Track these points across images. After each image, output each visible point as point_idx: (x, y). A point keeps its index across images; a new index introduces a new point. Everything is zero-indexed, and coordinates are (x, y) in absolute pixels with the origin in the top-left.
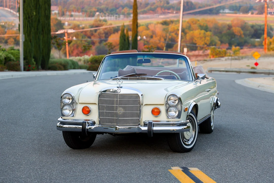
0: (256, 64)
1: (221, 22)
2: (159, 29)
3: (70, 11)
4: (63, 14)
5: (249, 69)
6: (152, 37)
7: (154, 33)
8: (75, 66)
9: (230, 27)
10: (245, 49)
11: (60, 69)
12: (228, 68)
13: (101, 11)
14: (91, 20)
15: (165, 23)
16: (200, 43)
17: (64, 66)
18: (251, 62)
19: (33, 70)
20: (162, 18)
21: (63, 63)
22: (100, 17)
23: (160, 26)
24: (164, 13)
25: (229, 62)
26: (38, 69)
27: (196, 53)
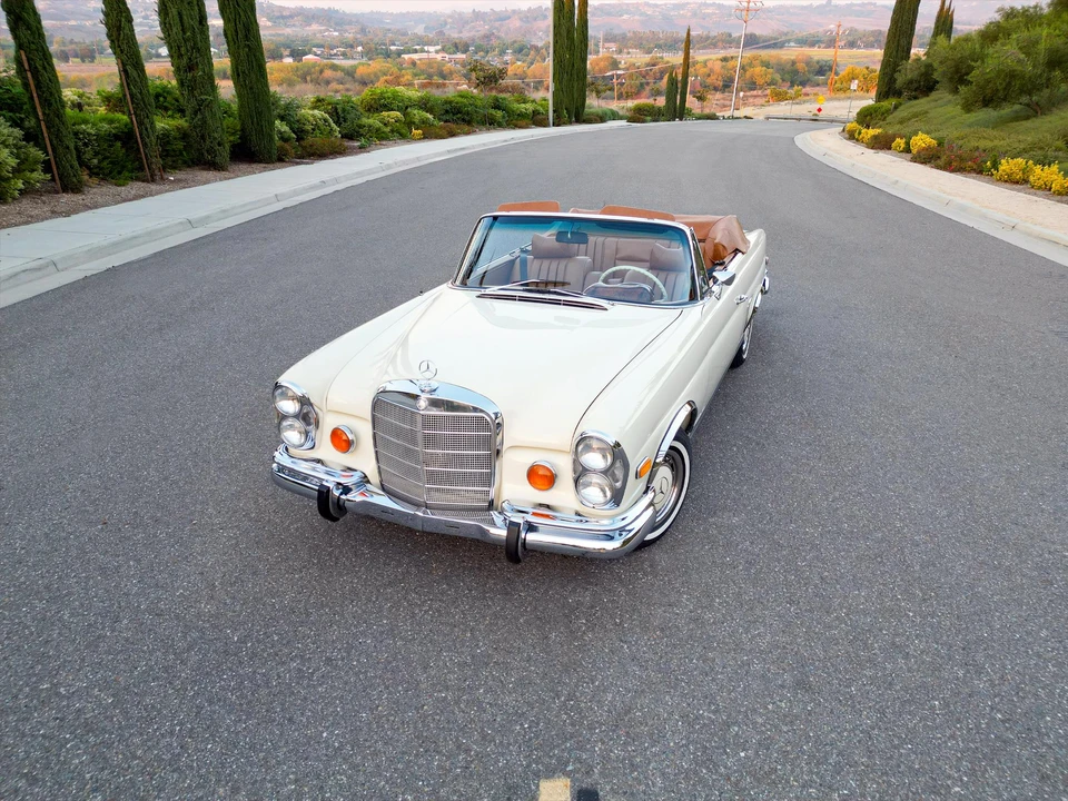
0: (819, 110)
1: (785, 57)
2: (718, 66)
3: (627, 48)
4: (620, 52)
5: (810, 116)
6: (709, 75)
7: (711, 70)
8: (615, 116)
9: (794, 63)
10: (808, 89)
11: (595, 122)
12: (788, 115)
13: (659, 47)
14: (647, 58)
15: (725, 59)
16: (760, 81)
17: (601, 118)
18: (813, 107)
19: (565, 124)
20: (723, 53)
21: (600, 113)
22: (657, 54)
23: (720, 62)
24: (725, 48)
25: (789, 107)
26: (570, 123)
27: (755, 93)
